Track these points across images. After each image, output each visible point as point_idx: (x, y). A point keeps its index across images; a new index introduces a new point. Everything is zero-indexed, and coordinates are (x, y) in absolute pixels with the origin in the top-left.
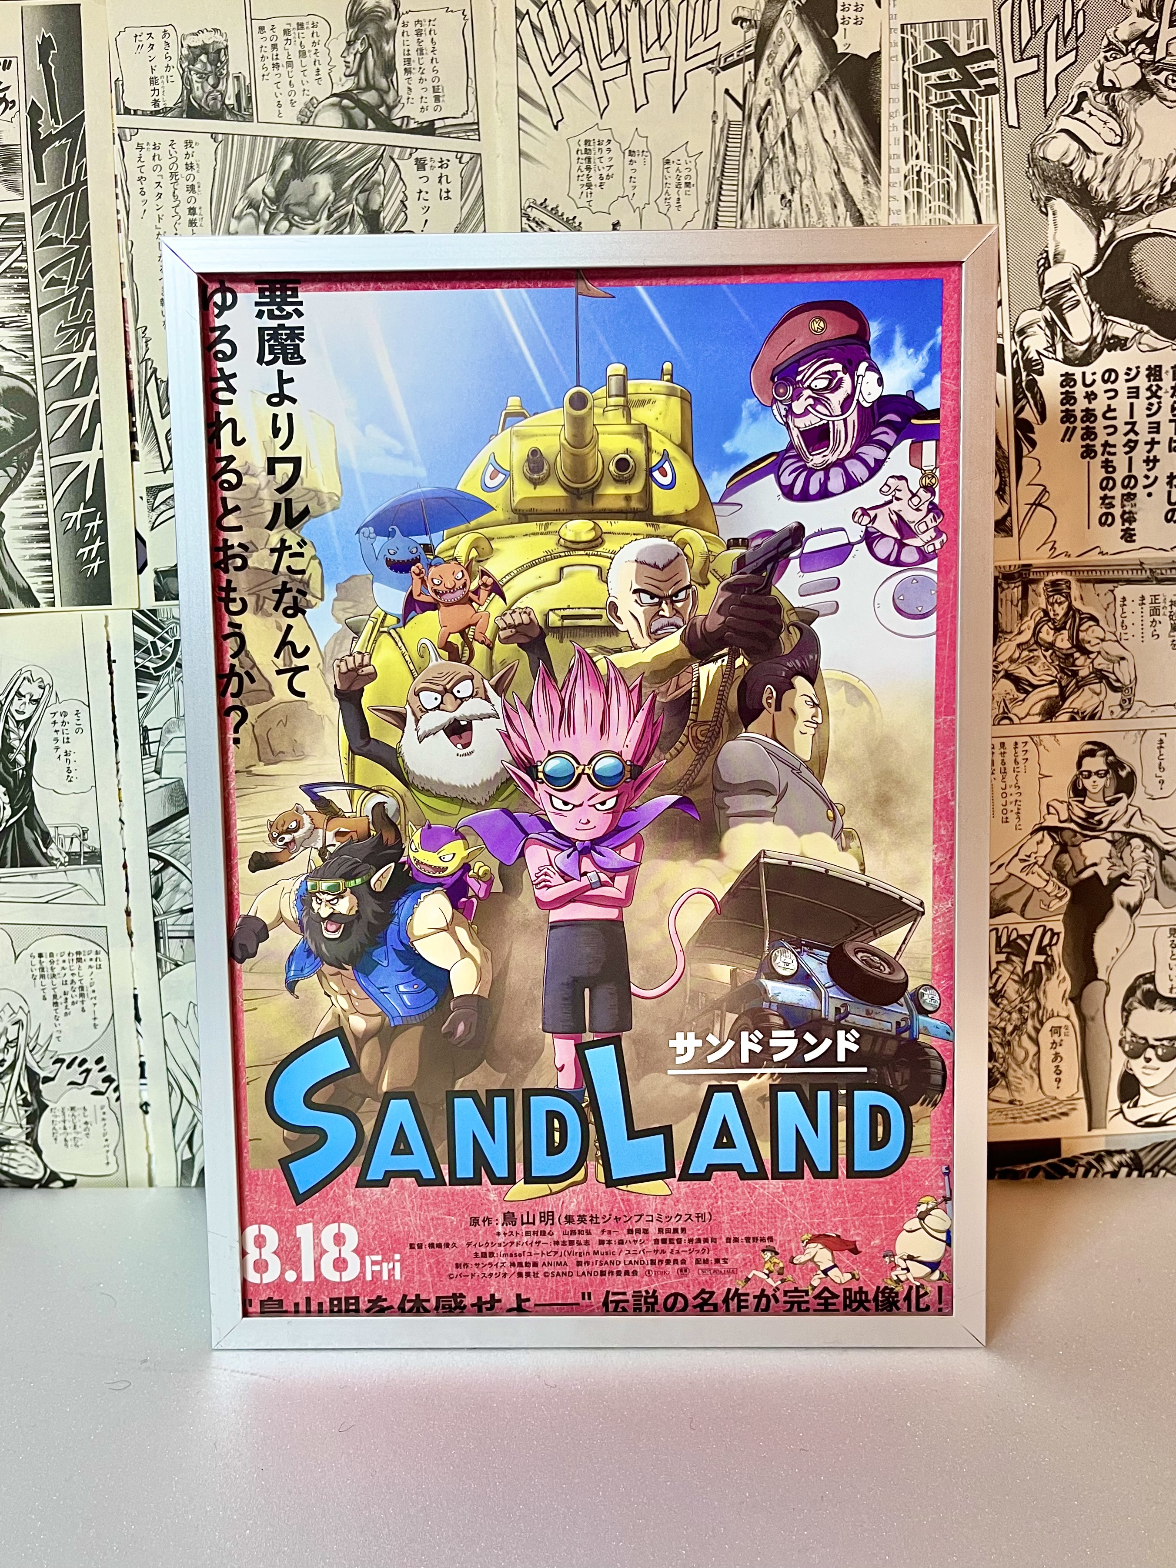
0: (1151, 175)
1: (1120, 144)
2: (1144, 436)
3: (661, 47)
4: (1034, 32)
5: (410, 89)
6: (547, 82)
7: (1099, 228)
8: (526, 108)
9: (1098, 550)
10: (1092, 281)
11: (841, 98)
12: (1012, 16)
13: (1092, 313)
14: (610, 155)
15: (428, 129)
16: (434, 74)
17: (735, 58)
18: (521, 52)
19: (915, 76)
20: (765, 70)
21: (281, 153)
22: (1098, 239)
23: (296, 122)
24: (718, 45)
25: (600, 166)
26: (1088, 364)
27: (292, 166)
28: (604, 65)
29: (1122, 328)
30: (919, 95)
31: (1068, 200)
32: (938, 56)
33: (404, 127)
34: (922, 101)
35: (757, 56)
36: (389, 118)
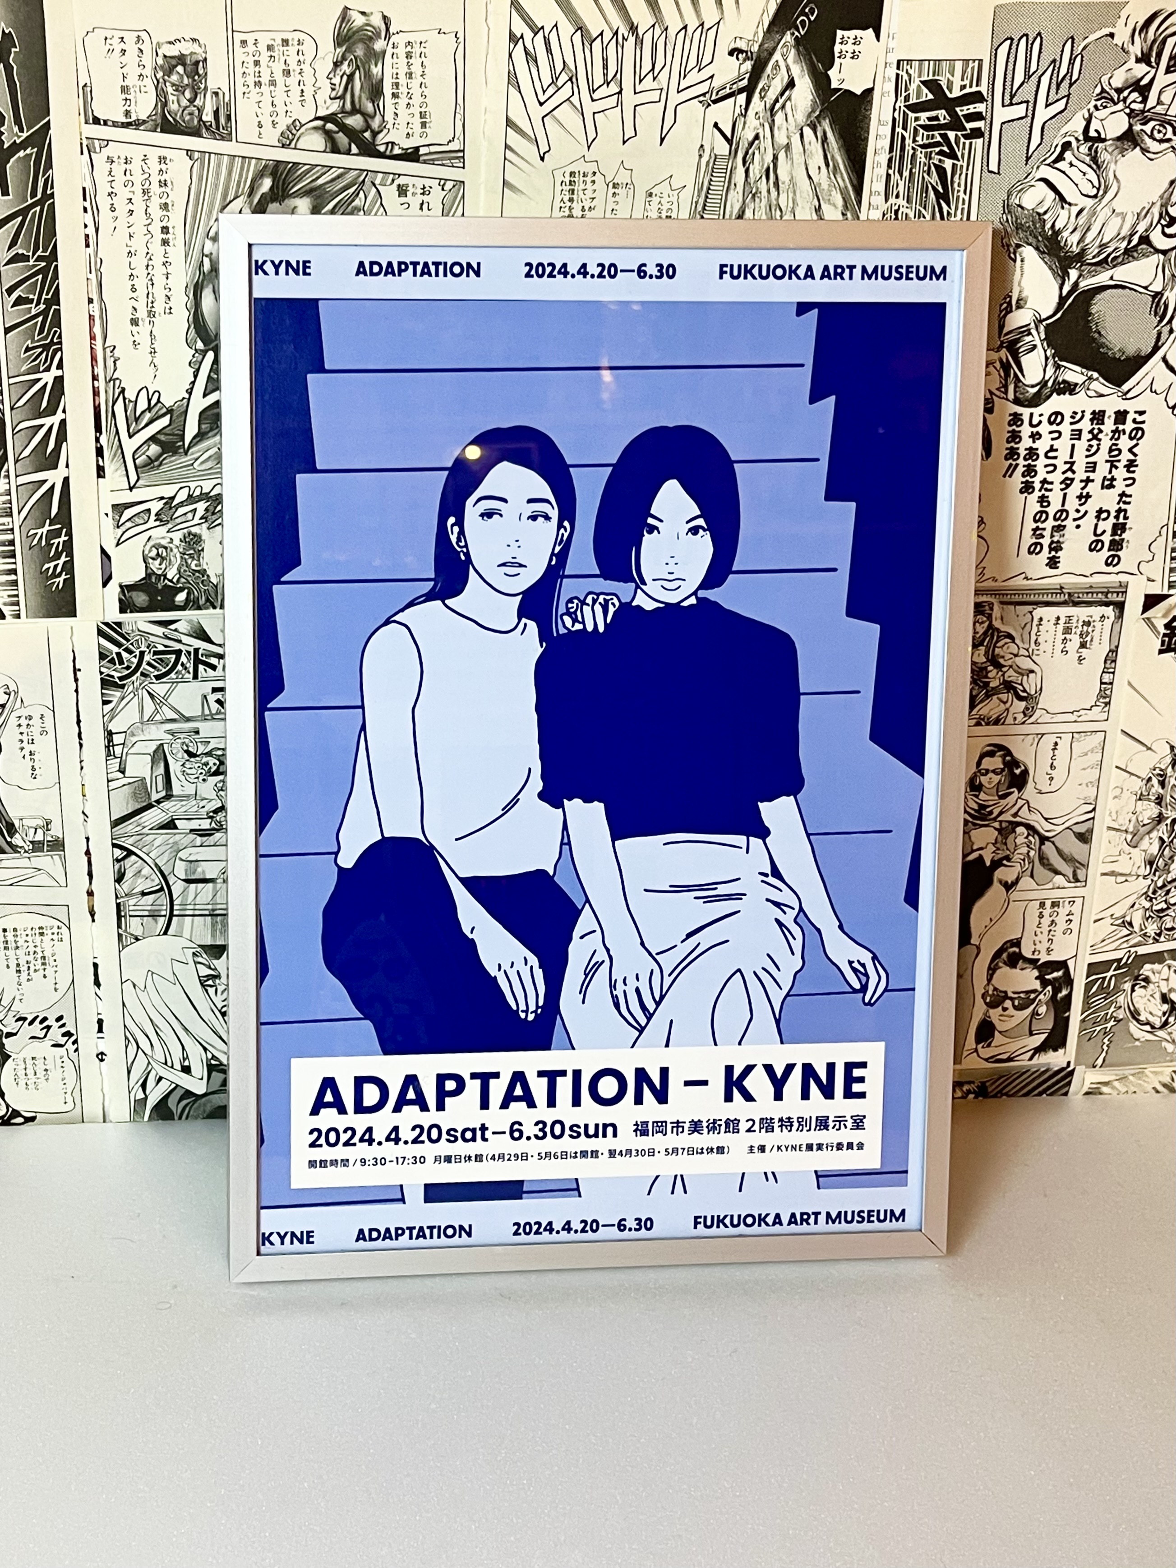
0: (1121, 228)
1: (1095, 196)
2: (1081, 474)
3: (654, 79)
4: (1028, 76)
5: (396, 114)
6: (537, 112)
7: (1063, 276)
8: (514, 138)
9: (1023, 576)
10: (1051, 328)
11: (830, 134)
12: (1008, 58)
13: (1047, 358)
14: (594, 187)
15: (412, 156)
16: (422, 99)
17: (728, 91)
18: (513, 79)
19: (905, 116)
20: (757, 104)
21: (260, 175)
22: (1061, 288)
23: (277, 144)
24: (712, 77)
25: (583, 199)
26: (1037, 406)
27: (272, 188)
28: (595, 96)
29: (1073, 374)
30: (906, 135)
31: (1037, 249)
32: (930, 96)
33: (388, 153)
34: (909, 142)
35: (749, 90)
36: (374, 144)
